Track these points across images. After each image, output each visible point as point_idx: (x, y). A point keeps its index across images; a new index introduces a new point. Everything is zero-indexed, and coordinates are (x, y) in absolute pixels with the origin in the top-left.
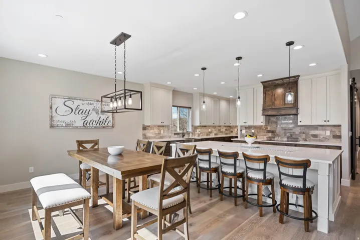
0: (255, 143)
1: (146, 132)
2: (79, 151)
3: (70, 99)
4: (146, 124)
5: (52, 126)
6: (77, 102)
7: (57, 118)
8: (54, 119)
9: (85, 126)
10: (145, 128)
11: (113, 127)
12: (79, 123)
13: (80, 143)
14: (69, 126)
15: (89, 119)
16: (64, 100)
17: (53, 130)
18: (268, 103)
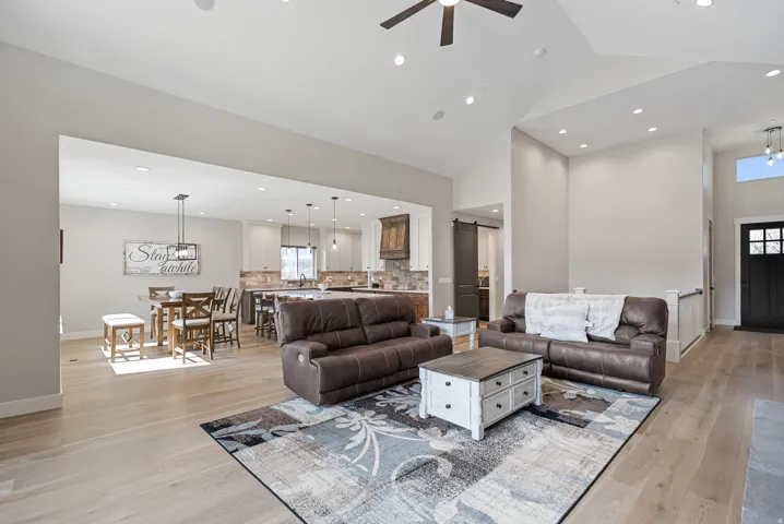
0: (328, 289)
1: (244, 279)
2: (151, 298)
3: (145, 243)
4: (245, 270)
5: (125, 273)
6: (154, 247)
7: (131, 264)
8: (128, 265)
9: (163, 272)
10: (243, 275)
11: (198, 273)
12: (158, 270)
13: (152, 290)
14: (145, 273)
15: (168, 264)
16: (138, 245)
17: (126, 277)
18: (385, 245)
